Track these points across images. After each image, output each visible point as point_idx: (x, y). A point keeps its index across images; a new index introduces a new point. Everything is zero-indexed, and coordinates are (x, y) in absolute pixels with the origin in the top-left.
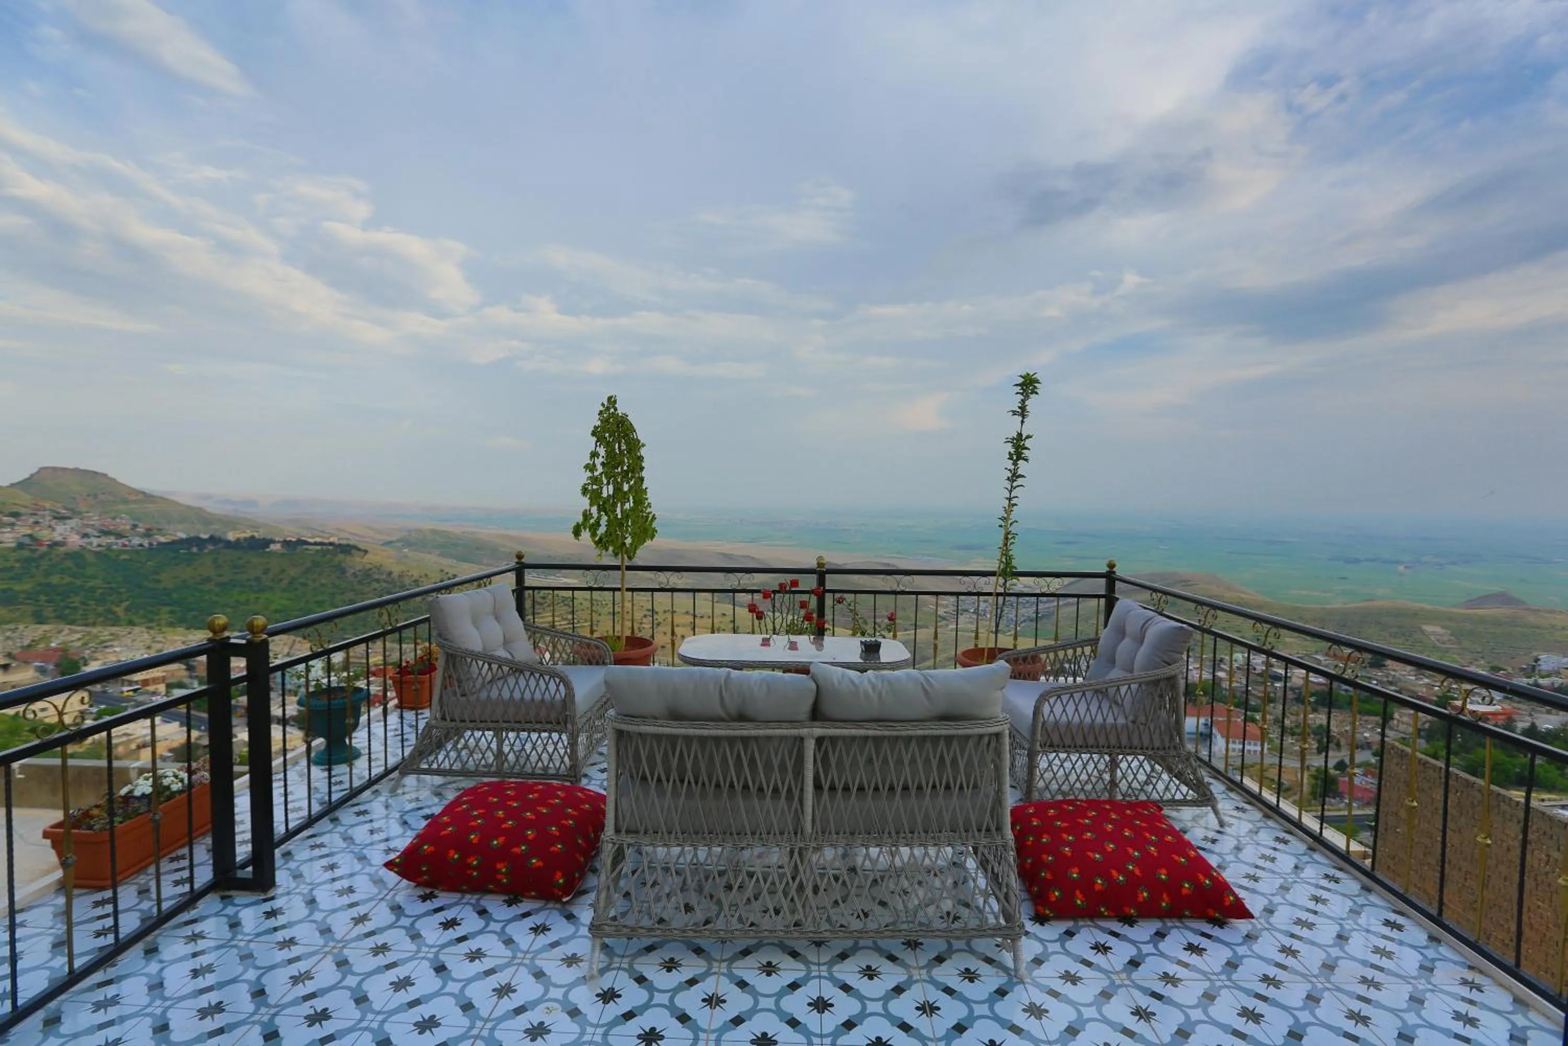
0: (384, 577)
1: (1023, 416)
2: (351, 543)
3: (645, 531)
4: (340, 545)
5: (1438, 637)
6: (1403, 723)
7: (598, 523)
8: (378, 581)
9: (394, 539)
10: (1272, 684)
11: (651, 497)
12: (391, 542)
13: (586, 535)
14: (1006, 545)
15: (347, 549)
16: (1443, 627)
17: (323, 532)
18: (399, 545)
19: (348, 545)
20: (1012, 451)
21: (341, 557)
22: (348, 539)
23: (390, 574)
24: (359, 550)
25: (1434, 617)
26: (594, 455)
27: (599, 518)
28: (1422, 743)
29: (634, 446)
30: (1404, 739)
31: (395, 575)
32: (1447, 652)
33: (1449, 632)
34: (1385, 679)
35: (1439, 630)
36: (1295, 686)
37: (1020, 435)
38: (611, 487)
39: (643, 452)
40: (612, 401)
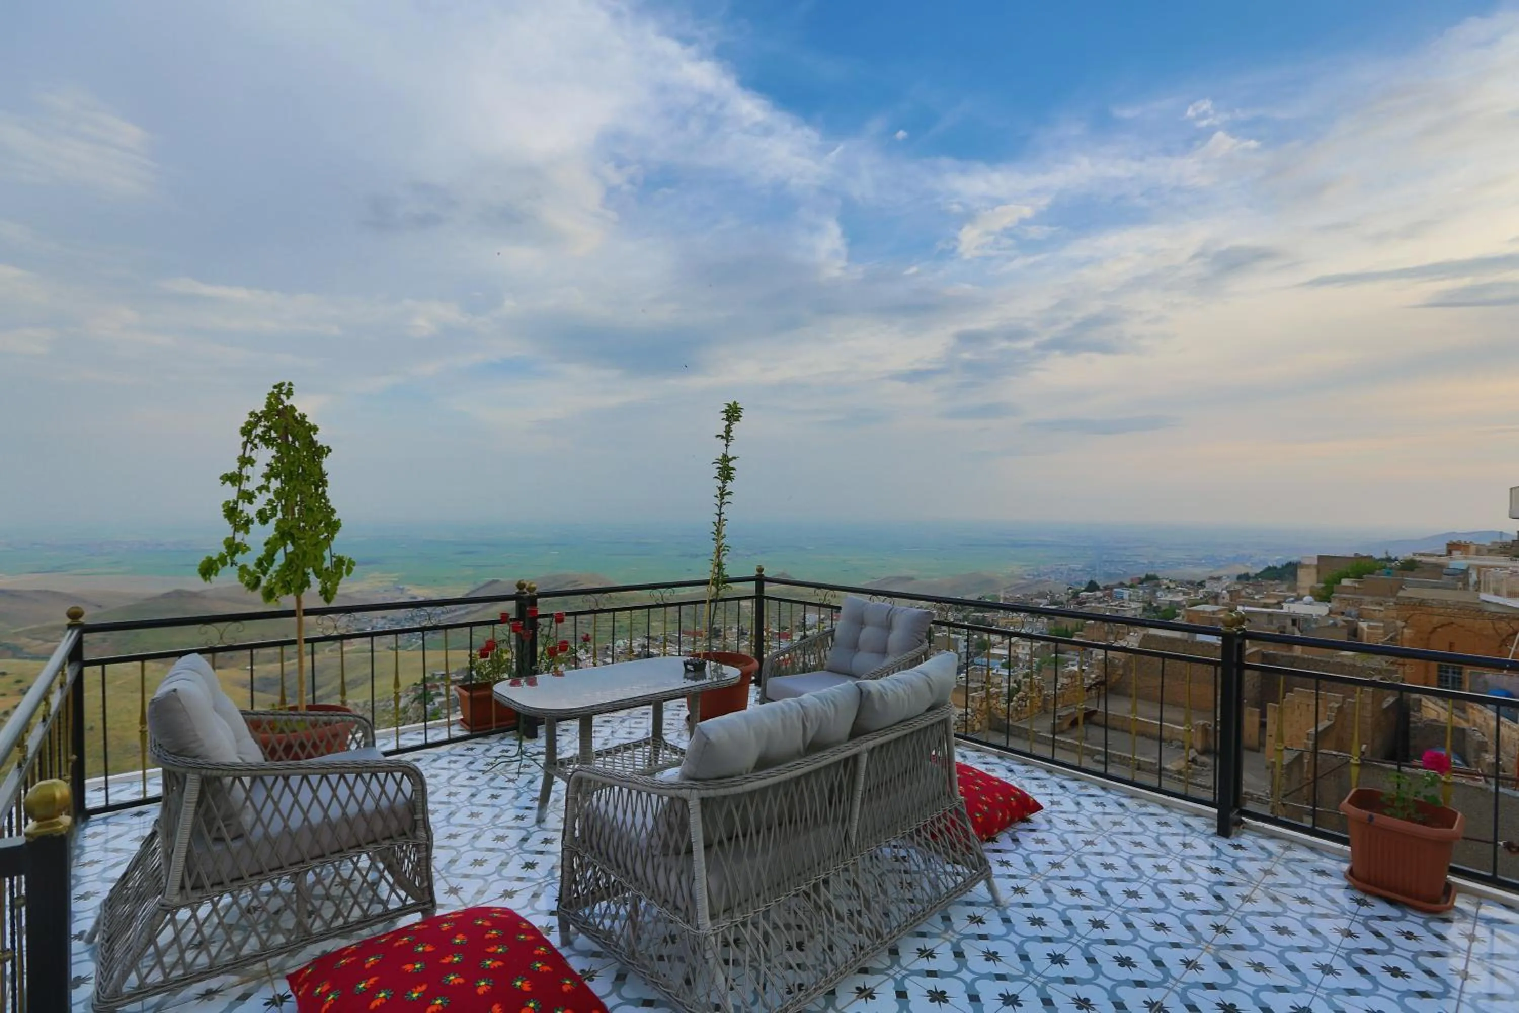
14: (718, 557)
37: (725, 456)
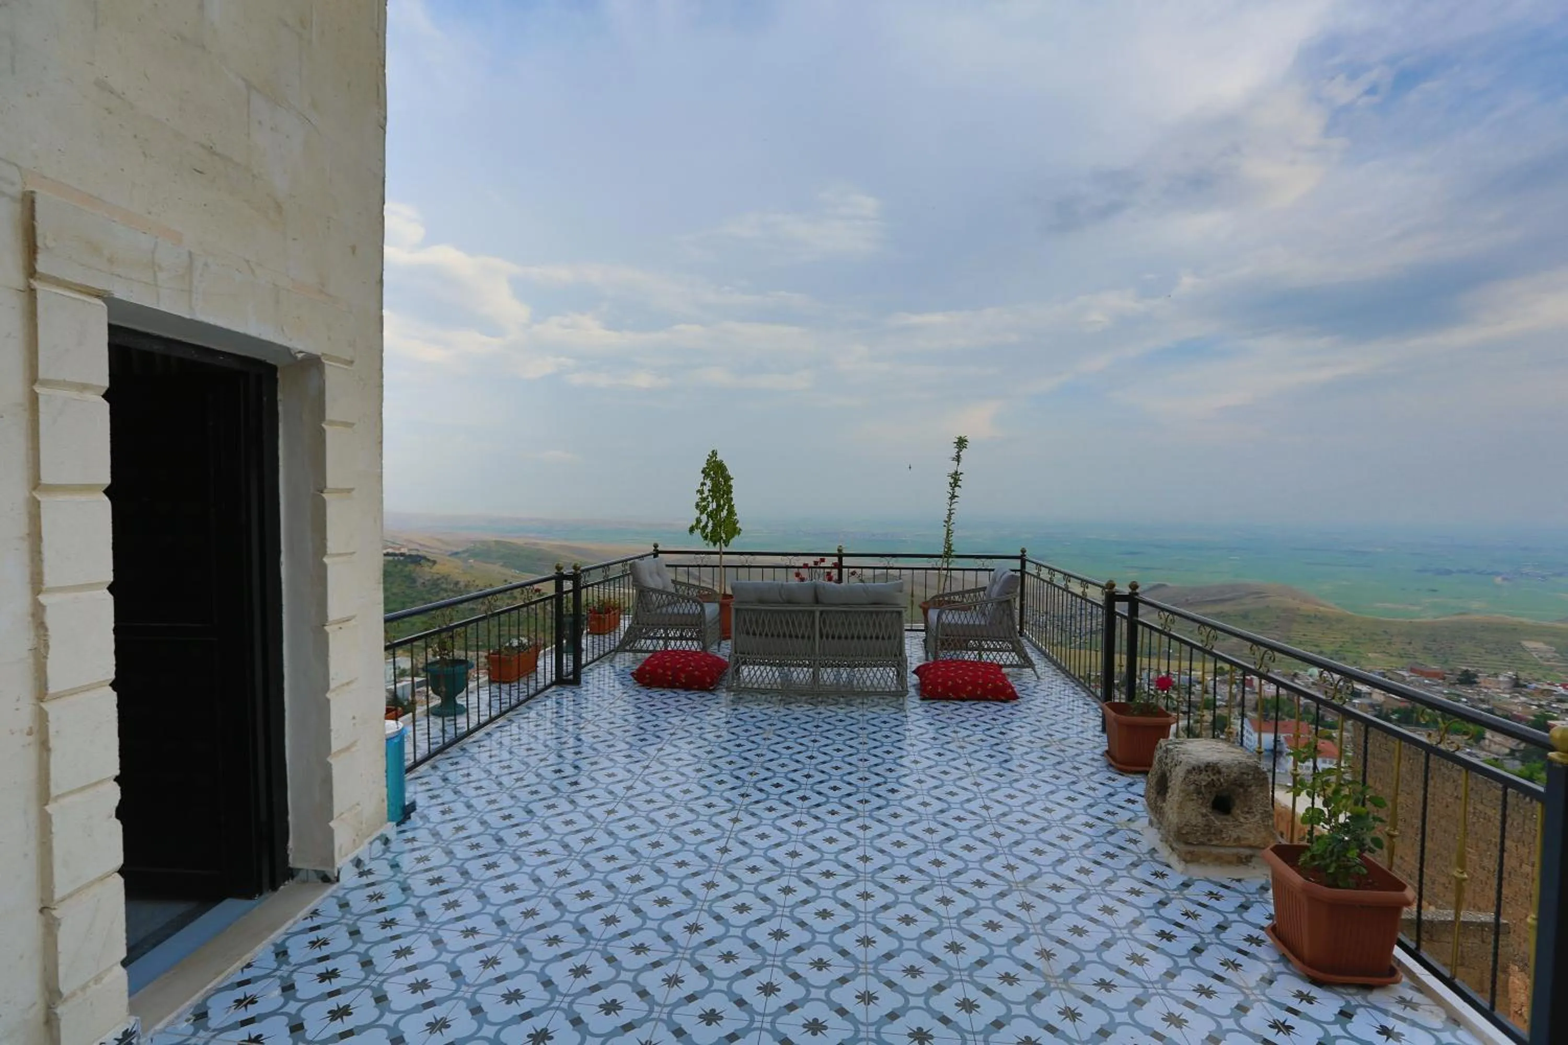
0: (452, 586)
1: (958, 461)
2: (420, 553)
3: (734, 531)
4: (410, 556)
5: (1541, 655)
6: (1495, 743)
7: (706, 526)
8: (446, 590)
9: (460, 550)
10: (1351, 700)
11: (736, 509)
12: (457, 553)
13: (698, 532)
15: (417, 559)
16: (1546, 643)
17: (393, 543)
18: (466, 555)
19: (418, 556)
20: (952, 481)
21: (411, 567)
22: (417, 550)
23: (457, 583)
24: (428, 560)
25: (1537, 633)
26: (703, 484)
27: (707, 523)
28: (1517, 765)
29: (728, 479)
30: (1496, 760)
31: (462, 584)
32: (1551, 670)
33: (1554, 649)
34: (1476, 697)
35: (1540, 645)
36: (1374, 703)
38: (715, 504)
39: (732, 482)
40: (714, 453)
